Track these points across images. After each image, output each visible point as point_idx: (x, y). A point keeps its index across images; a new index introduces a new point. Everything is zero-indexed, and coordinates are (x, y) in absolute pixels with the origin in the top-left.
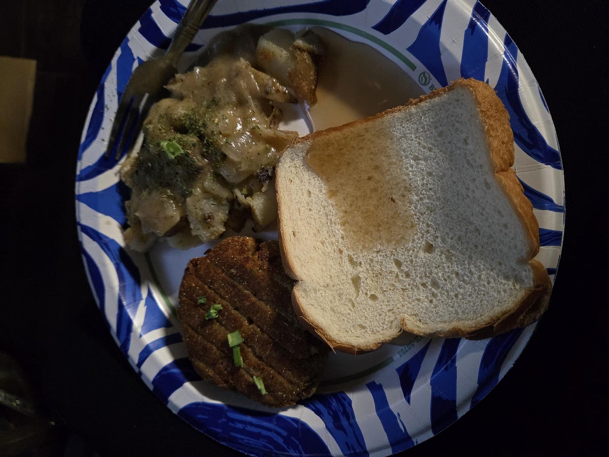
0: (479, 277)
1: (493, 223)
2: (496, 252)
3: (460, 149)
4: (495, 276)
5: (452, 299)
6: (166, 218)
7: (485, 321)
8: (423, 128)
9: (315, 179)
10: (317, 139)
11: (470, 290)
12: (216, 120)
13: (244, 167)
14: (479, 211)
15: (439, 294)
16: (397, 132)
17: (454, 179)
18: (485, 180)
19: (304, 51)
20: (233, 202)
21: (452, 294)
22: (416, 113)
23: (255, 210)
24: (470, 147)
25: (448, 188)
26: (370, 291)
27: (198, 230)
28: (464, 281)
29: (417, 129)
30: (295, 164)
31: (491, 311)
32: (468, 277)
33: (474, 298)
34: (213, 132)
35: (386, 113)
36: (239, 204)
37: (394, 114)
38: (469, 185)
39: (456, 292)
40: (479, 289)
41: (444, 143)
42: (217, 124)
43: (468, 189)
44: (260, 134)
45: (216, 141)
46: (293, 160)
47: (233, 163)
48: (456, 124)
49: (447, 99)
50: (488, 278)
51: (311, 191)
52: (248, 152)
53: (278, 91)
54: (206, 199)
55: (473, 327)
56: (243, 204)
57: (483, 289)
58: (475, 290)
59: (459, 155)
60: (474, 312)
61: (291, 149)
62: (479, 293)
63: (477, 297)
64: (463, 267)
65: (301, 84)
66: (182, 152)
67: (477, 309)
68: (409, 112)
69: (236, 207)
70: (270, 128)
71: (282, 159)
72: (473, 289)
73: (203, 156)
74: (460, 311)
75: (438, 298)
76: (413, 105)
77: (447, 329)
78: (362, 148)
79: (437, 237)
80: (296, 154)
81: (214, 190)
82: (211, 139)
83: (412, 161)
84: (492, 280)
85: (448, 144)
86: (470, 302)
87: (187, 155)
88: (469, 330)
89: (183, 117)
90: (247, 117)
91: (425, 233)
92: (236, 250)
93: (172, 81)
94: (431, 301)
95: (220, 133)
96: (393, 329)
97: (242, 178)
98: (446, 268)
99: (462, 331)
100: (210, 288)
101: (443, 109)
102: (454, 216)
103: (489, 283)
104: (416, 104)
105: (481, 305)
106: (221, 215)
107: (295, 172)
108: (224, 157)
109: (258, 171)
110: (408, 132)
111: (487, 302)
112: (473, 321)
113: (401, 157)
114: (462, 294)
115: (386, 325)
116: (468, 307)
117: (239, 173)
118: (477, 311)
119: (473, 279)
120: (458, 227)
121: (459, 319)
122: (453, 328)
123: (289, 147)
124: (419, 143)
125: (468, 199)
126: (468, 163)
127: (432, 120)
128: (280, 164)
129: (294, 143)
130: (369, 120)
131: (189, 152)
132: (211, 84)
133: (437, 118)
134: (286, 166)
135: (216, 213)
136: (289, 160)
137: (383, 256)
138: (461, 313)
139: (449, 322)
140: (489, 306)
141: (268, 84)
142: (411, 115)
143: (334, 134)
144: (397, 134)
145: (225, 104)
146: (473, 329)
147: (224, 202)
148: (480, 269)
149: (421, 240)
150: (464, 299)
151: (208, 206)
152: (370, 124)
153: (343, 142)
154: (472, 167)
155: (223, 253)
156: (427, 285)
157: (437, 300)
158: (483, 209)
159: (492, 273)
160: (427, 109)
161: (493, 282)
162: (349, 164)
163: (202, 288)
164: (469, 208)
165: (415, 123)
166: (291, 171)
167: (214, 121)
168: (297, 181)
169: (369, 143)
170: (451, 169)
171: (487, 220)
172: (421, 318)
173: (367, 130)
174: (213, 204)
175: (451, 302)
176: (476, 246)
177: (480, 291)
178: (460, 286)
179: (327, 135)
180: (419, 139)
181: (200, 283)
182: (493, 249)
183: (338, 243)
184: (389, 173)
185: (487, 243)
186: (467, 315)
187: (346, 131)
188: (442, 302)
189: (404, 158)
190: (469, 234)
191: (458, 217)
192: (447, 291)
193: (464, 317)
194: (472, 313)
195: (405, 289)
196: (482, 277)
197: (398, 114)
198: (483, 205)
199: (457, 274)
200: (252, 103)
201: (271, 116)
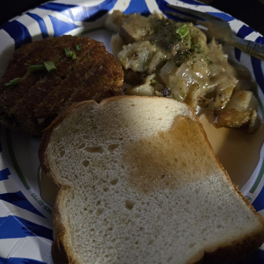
0: (111, 248)
1: (160, 254)
2: (135, 260)
3: (213, 222)
4: (114, 261)
5: (89, 226)
6: (135, 29)
7: (73, 255)
8: (220, 195)
9: (170, 124)
10: (197, 125)
11: (99, 241)
12: (202, 60)
13: (172, 78)
14: (168, 241)
15: (92, 215)
16: (213, 177)
17: (189, 220)
18: (195, 243)
19: (250, 118)
20: (146, 73)
21: (94, 226)
22: (230, 190)
23: (142, 85)
24: (217, 230)
25: (181, 216)
26: (91, 161)
27: (127, 49)
28: (106, 235)
29: (218, 191)
30: (178, 111)
31: (81, 261)
32: (110, 238)
33: (92, 245)
34: (195, 57)
35: (224, 170)
36: (145, 77)
37: (224, 175)
38: (187, 231)
39: (95, 229)
40: (101, 248)
41: (214, 211)
42: (200, 60)
43: (184, 231)
44: (194, 90)
45: (189, 60)
46: (180, 110)
47: (174, 71)
48: (230, 219)
49: (247, 210)
50: (111, 255)
51: (162, 121)
52: (182, 81)
53: (222, 102)
54: (149, 54)
55: (66, 245)
56: (146, 79)
57: (101, 251)
58: (99, 245)
59: (208, 223)
60: (80, 246)
61: (188, 108)
62: (97, 249)
63: (93, 247)
64: (118, 233)
65: (229, 116)
66: (182, 37)
67: (83, 248)
68: (229, 185)
69: (143, 75)
70: (198, 97)
71: (179, 103)
72: (100, 243)
73: (178, 52)
74: (80, 233)
75: (89, 215)
76: (234, 187)
77: (63, 223)
78: (196, 154)
79: (140, 211)
80: (184, 112)
81: (156, 59)
82: (190, 56)
83: (195, 189)
84: (109, 259)
85: (214, 214)
86: (89, 241)
87: (180, 40)
88: (64, 241)
89: (199, 44)
90: (204, 82)
91: (141, 201)
92: (116, 70)
93: (217, 42)
94: (85, 209)
95: (194, 62)
96: (61, 178)
97: (163, 78)
98: (116, 219)
99: (63, 235)
100: (87, 53)
101: (238, 208)
102: (159, 223)
103: (107, 256)
104: (235, 189)
105: (86, 251)
106: (136, 66)
107: (173, 111)
108: (178, 65)
109: (169, 89)
110: (215, 185)
111: (90, 257)
112: (72, 245)
113: (196, 182)
114: (94, 234)
115: (64, 173)
116: (84, 240)
117: (167, 76)
118: (81, 248)
119: (109, 242)
120: (151, 226)
121: (72, 233)
122: (64, 228)
123: (189, 107)
124: (209, 193)
125: (175, 232)
126: (205, 230)
127: (228, 201)
128: (177, 102)
129: (192, 110)
130: (217, 159)
131: (182, 41)
132: (219, 63)
133: (231, 205)
134: (176, 105)
135: (139, 62)
136: (180, 108)
137: (119, 171)
138: (78, 234)
139: (69, 225)
140: (86, 258)
141: (226, 95)
142: (228, 187)
143: (203, 135)
144: (211, 178)
145: (211, 68)
146: (65, 245)
147: (146, 68)
148: (118, 247)
149: (136, 199)
150: (90, 236)
151: (143, 55)
152: (214, 159)
153: (198, 142)
154: (202, 233)
155: (113, 62)
156: (99, 206)
157: (87, 214)
158: (170, 245)
159: (116, 258)
160: (235, 197)
161: (108, 260)
162: (183, 146)
163: (87, 48)
164: (169, 234)
165: (222, 190)
166: (173, 108)
167: (202, 58)
168: (167, 111)
169: (201, 159)
170: (196, 218)
171: (162, 249)
172: (71, 202)
173: (209, 157)
174: (145, 59)
175: (87, 226)
176: (137, 243)
177: (99, 249)
178: (101, 232)
179: (201, 131)
180: (212, 193)
181: (91, 48)
182: (137, 257)
183: (127, 137)
184: (183, 173)
185: (141, 252)
186: (77, 239)
187: (206, 144)
188: (86, 218)
189: (196, 183)
190: (146, 236)
191: (158, 226)
192: (95, 222)
193: (74, 237)
194: (79, 243)
195: (94, 188)
196: (112, 250)
197: (225, 178)
198: (174, 244)
199: (111, 229)
200: (213, 86)
201: (205, 98)
